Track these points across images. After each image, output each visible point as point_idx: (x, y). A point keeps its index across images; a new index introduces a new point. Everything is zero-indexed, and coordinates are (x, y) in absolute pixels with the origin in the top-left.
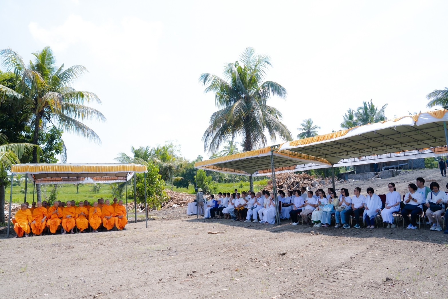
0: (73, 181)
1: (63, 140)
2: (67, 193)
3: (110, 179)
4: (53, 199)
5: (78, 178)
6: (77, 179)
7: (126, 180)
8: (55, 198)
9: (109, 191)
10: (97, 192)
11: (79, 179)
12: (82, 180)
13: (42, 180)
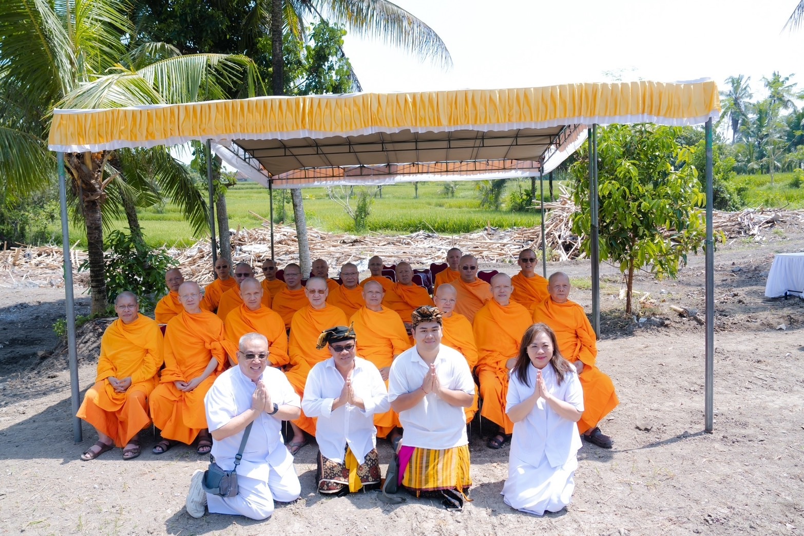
0: (374, 177)
1: (348, 59)
4: (363, 214)
5: (388, 166)
6: (387, 171)
7: (541, 170)
8: (367, 214)
9: (471, 192)
10: (450, 195)
11: (393, 169)
12: (402, 172)
13: (289, 177)
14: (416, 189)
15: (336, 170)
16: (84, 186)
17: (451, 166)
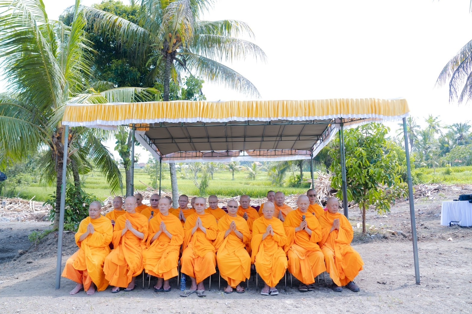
0: (220, 157)
1: (204, 95)
2: (223, 180)
3: (283, 154)
4: (205, 186)
5: (227, 152)
6: (226, 154)
7: (312, 155)
8: (207, 186)
9: (266, 177)
10: (253, 179)
11: (230, 153)
12: (235, 155)
13: (171, 156)
14: (233, 175)
15: (198, 153)
16: (59, 154)
17: (262, 153)
